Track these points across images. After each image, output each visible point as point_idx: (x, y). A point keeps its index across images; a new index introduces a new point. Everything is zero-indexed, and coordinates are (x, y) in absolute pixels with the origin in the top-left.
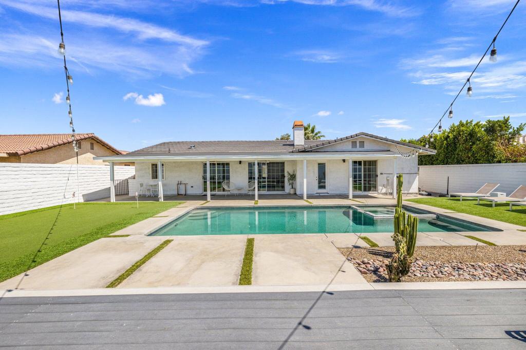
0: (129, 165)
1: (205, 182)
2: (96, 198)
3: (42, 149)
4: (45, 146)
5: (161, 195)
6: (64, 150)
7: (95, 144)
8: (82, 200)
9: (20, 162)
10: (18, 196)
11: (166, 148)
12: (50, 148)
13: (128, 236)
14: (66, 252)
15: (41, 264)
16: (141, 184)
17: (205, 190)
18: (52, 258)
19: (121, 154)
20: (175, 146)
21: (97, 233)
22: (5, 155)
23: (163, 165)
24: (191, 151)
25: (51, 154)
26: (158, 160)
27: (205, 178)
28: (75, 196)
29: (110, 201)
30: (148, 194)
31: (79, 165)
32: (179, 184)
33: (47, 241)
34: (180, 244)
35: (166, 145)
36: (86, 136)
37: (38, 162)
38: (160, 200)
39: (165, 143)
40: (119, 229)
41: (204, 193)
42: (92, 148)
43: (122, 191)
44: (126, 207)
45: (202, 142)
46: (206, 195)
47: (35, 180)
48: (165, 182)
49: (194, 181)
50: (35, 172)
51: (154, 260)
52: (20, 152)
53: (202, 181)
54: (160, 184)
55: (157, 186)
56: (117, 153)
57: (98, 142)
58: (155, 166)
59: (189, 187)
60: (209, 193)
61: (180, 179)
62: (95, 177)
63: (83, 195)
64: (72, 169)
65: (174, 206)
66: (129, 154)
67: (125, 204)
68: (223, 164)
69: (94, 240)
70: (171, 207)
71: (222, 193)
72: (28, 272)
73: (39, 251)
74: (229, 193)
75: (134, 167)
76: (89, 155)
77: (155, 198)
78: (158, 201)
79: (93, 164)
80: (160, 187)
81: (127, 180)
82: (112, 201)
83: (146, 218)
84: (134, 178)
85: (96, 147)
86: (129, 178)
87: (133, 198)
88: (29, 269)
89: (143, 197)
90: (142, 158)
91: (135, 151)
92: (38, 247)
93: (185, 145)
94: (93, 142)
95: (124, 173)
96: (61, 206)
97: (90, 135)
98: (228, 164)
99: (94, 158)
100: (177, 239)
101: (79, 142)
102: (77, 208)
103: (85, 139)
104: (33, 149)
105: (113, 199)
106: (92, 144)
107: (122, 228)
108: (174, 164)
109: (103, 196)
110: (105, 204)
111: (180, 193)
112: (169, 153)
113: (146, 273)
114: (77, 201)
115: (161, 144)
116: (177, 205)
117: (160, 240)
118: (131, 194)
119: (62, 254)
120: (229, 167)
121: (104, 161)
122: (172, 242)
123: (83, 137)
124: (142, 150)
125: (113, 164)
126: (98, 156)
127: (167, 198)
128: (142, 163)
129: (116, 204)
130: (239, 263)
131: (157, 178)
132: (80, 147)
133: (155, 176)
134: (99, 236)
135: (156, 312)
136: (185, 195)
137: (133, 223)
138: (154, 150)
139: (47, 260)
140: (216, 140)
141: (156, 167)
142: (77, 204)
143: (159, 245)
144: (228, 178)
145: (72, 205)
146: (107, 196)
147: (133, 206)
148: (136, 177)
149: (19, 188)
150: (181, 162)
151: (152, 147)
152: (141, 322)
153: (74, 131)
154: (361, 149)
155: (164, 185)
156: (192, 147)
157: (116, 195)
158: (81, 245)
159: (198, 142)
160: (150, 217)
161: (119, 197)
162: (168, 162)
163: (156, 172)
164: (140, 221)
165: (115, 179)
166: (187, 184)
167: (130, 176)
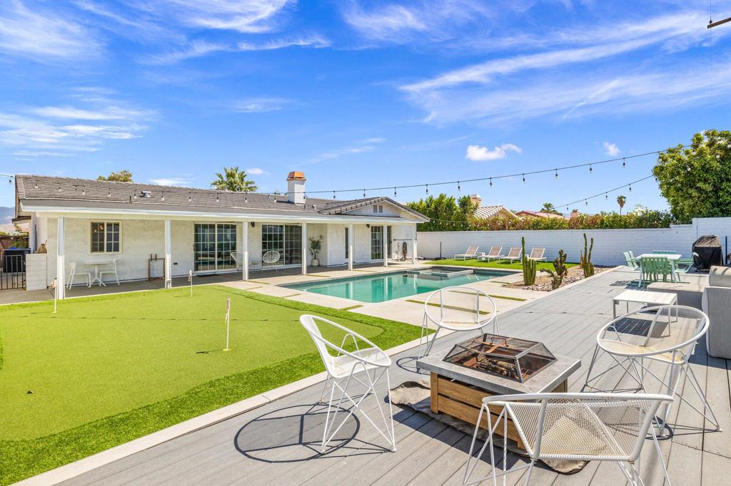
23: (118, 225)
32: (153, 259)
38: (165, 287)
41: (196, 273)
48: (120, 257)
49: (181, 255)
53: (193, 253)
58: (96, 227)
61: (152, 251)
68: (226, 227)
71: (224, 271)
98: (233, 227)
118: (31, 287)
120: (235, 231)
127: (177, 281)
128: (69, 220)
133: (98, 246)
144: (233, 248)
148: (47, 249)
150: (156, 221)
154: (380, 214)
156: (145, 194)
162: (132, 220)
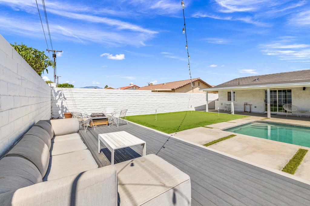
0: (216, 93)
1: (266, 105)
2: (200, 109)
3: (181, 87)
4: (182, 85)
5: (233, 110)
6: (188, 86)
7: (200, 83)
8: (194, 110)
9: (175, 92)
10: (174, 105)
11: (237, 82)
12: (184, 86)
13: (212, 128)
14: (188, 129)
15: (180, 131)
16: (221, 104)
17: (266, 110)
18: (183, 130)
19: (212, 87)
20: (243, 80)
21: (199, 124)
22: (171, 90)
23: (234, 93)
24: (255, 82)
25: (184, 89)
26: (231, 89)
27: (266, 101)
28: (192, 107)
29: (206, 111)
30: (225, 109)
31: (193, 93)
32: (246, 104)
33: (182, 124)
34: (241, 138)
35: (237, 80)
36: (197, 79)
37: (180, 92)
38: (232, 114)
39: (236, 79)
40: (208, 124)
41: (266, 112)
42: (199, 85)
43: (212, 107)
44: (213, 115)
45: (266, 75)
46: (267, 114)
47: (179, 99)
48: (236, 103)
49: (258, 104)
50: (179, 96)
51: (224, 142)
52: (175, 88)
53: (263, 103)
54: (232, 103)
55: (230, 105)
56: (209, 86)
57: (201, 82)
58: (229, 93)
59: (253, 107)
60: (269, 112)
61: (246, 102)
62: (200, 99)
63: (195, 107)
64: (191, 95)
65: (240, 118)
66: (215, 87)
67: (212, 113)
68: (284, 91)
69: (198, 127)
70: (238, 118)
71: (282, 113)
72: (177, 133)
73: (179, 126)
74: (290, 114)
75: (218, 94)
76: (198, 89)
77: (229, 112)
78: (231, 114)
79: (199, 93)
80: (232, 106)
81: (214, 101)
82: (207, 111)
83: (223, 122)
84: (218, 100)
85: (201, 84)
86: (216, 100)
87: (217, 111)
88: (177, 132)
89: (222, 111)
90: (222, 88)
91: (219, 85)
92: (179, 125)
93: (251, 79)
94: (200, 82)
95: (213, 97)
96: (187, 111)
97: (198, 79)
98: (290, 91)
99: (199, 90)
100: (239, 136)
101: (193, 83)
102: (192, 113)
103: (196, 81)
104: (179, 87)
105: (207, 110)
106: (199, 83)
107: (210, 124)
108: (242, 92)
109: (202, 108)
110: (203, 112)
111: (246, 111)
112: (239, 85)
113: (219, 146)
114: (192, 110)
115: (234, 80)
116: (243, 118)
117: (229, 134)
118: (216, 109)
119: (186, 129)
120: (291, 93)
121: (203, 91)
122: (236, 136)
123: (195, 80)
124: (223, 84)
125: (208, 92)
126: (201, 89)
127: (236, 112)
128: (222, 91)
129: (208, 113)
130: (285, 162)
131: (230, 100)
132: (194, 85)
133: (229, 99)
134: (200, 126)
135: (219, 160)
136: (250, 112)
137: (215, 123)
138: (229, 83)
139: (182, 130)
140: (279, 72)
141: (231, 94)
142: (192, 111)
143: (227, 136)
144: (290, 102)
145: (191, 111)
146: (204, 109)
147: (217, 115)
148: (219, 99)
149: (174, 102)
150: (247, 90)
151: (228, 82)
152: (212, 161)
153: (191, 77)
155: (235, 105)
156: (256, 80)
157: (209, 109)
158: (193, 128)
159: (262, 76)
160: (225, 121)
161: (210, 110)
162: (238, 90)
163: (231, 97)
164: (219, 122)
165: (208, 100)
166: (251, 105)
167: (216, 99)
